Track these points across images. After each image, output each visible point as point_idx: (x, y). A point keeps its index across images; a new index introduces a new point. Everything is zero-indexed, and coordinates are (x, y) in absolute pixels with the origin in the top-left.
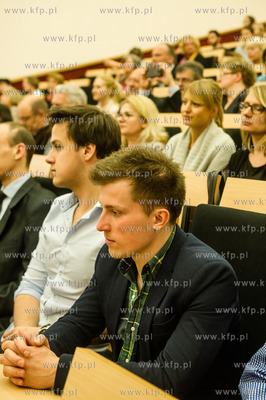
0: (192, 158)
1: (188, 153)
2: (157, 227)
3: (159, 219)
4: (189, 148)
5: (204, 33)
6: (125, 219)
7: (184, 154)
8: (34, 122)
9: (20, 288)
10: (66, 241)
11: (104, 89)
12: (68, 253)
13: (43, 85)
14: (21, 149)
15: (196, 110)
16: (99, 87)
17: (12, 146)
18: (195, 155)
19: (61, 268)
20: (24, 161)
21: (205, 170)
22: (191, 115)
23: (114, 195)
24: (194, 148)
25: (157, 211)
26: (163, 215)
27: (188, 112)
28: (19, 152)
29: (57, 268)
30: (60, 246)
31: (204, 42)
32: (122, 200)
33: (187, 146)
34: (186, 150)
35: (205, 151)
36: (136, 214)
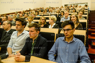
3: (38, 33)
5: (26, 10)
6: (33, 33)
9: (8, 47)
10: (17, 38)
17: (8, 24)
19: (16, 42)
20: (10, 27)
23: (32, 29)
25: (38, 31)
31: (26, 11)
32: (33, 30)
36: (35, 32)
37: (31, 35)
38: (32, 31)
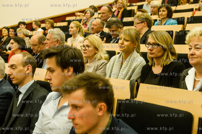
0: (124, 70)
1: (121, 66)
2: (100, 114)
3: (101, 109)
4: (122, 64)
6: (82, 111)
7: (119, 67)
8: (39, 48)
10: (53, 117)
11: (75, 29)
12: (54, 124)
13: (43, 25)
14: (29, 67)
15: (126, 43)
16: (72, 28)
17: (24, 66)
18: (125, 68)
20: (31, 73)
21: (129, 79)
22: (123, 46)
23: (75, 98)
24: (124, 64)
25: (100, 104)
26: (103, 107)
27: (122, 44)
28: (28, 69)
29: (48, 132)
30: (50, 120)
33: (121, 62)
34: (120, 65)
35: (130, 66)
36: (88, 108)
37: (77, 121)
38: (75, 107)
